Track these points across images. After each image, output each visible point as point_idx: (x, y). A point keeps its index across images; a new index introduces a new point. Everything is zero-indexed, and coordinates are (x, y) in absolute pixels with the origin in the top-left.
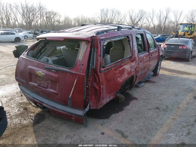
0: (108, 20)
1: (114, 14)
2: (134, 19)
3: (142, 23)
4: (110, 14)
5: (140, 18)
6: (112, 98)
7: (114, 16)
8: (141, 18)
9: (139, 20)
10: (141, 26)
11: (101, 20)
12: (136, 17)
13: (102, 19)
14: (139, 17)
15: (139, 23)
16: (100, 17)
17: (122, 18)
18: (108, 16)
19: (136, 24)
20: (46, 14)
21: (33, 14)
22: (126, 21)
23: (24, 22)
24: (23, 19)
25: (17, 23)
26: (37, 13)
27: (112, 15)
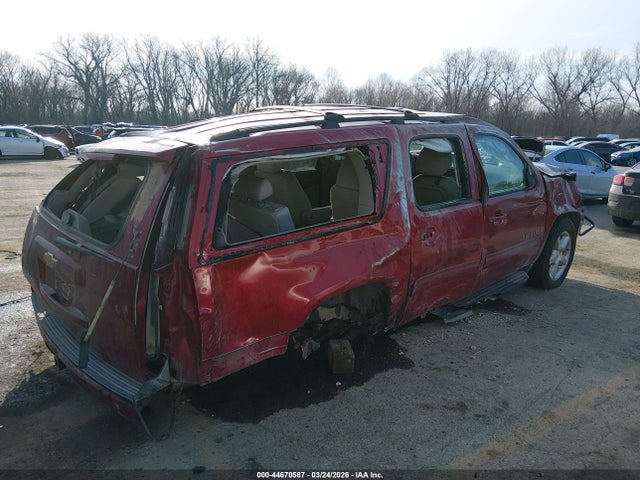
0: (470, 92)
1: (491, 70)
2: (567, 84)
3: (594, 97)
4: (477, 70)
5: (588, 79)
6: (271, 351)
7: (491, 75)
8: (592, 81)
9: (584, 89)
10: (593, 109)
11: (446, 91)
12: (572, 79)
13: (448, 87)
14: (585, 78)
15: (585, 98)
16: (444, 83)
17: (520, 82)
18: (472, 78)
19: (570, 102)
20: (275, 80)
21: (236, 82)
22: (535, 93)
23: (210, 106)
24: (208, 99)
25: (190, 110)
26: (250, 79)
27: (483, 74)
